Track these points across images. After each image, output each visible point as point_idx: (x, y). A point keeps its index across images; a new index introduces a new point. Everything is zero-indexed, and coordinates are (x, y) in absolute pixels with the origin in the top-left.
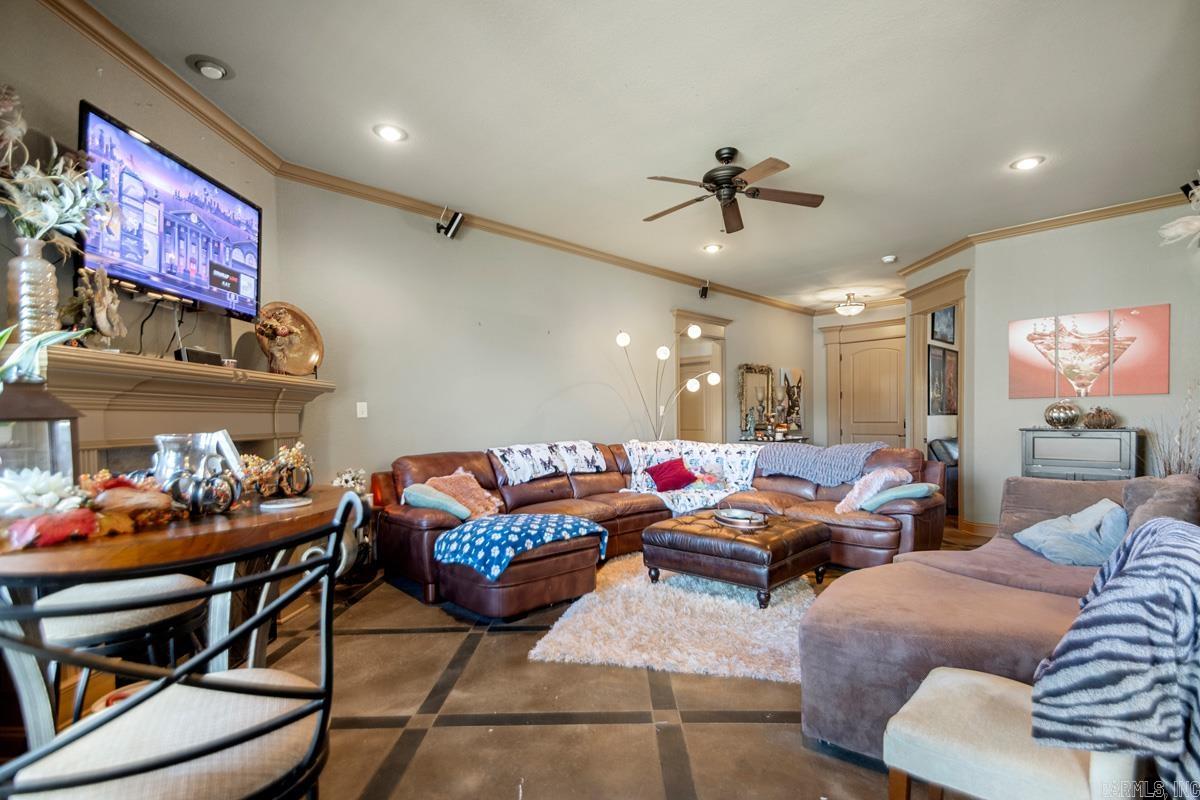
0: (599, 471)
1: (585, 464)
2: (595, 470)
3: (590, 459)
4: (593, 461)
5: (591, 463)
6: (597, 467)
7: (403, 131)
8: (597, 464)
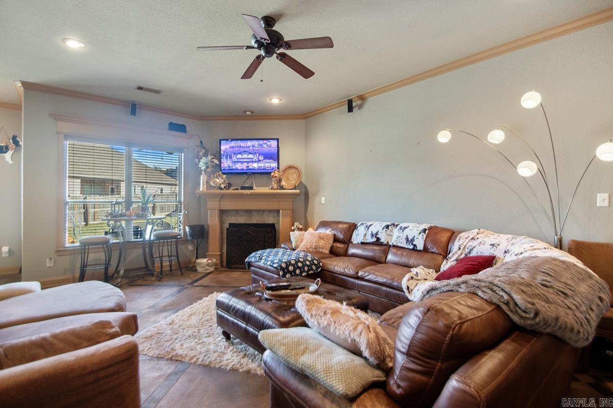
0: (415, 249)
1: (405, 241)
2: (411, 247)
3: (410, 238)
4: (413, 240)
5: (410, 241)
6: (415, 246)
7: (279, 99)
8: (414, 243)
